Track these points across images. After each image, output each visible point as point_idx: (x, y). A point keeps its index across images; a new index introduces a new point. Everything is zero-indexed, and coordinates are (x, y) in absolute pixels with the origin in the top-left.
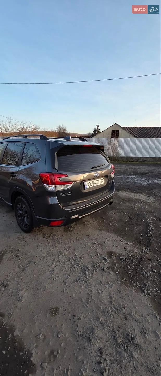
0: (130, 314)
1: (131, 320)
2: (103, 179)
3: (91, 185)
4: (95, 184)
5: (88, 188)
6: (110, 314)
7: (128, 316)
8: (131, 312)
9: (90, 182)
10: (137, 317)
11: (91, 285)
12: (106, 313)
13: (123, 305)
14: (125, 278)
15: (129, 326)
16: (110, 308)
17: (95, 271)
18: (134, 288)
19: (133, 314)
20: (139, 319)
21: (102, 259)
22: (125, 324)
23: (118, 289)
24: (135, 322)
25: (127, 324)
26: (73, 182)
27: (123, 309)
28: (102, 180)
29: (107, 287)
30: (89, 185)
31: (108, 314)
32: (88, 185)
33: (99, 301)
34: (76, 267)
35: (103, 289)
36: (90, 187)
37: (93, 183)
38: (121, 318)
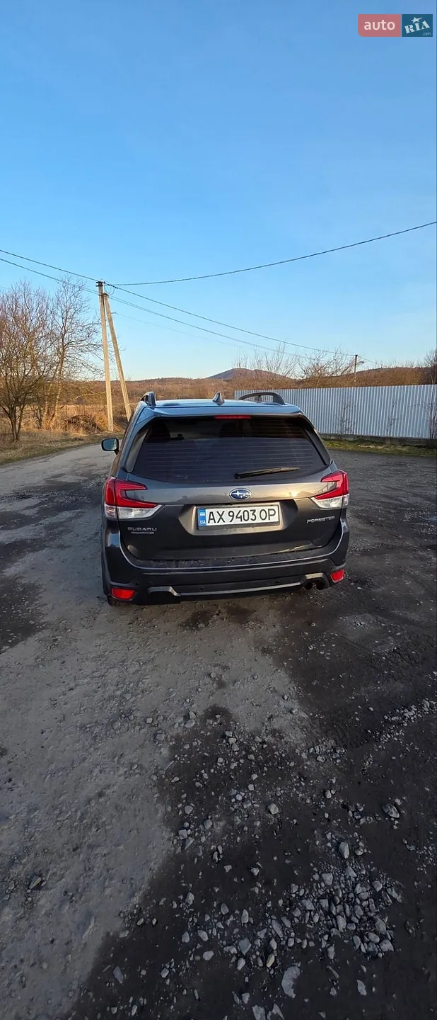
0: (91, 847)
1: (81, 860)
2: (276, 508)
3: (221, 518)
4: (237, 518)
5: (208, 524)
6: (59, 819)
7: (85, 848)
8: (99, 846)
9: (221, 511)
10: (98, 864)
11: (96, 749)
12: (57, 812)
13: (104, 822)
14: (177, 779)
15: (62, 865)
16: (73, 810)
17: (137, 728)
18: (169, 809)
19: (96, 852)
20: (95, 869)
21: (183, 714)
22: (61, 856)
23: (134, 790)
24: (82, 867)
25: (64, 858)
26: (157, 504)
27: (94, 830)
28: (272, 512)
29: (122, 771)
30: (214, 519)
31: (57, 817)
32: (210, 519)
33: (74, 784)
34: (114, 702)
35: (107, 770)
36: (217, 524)
37: (233, 516)
38: (68, 841)
